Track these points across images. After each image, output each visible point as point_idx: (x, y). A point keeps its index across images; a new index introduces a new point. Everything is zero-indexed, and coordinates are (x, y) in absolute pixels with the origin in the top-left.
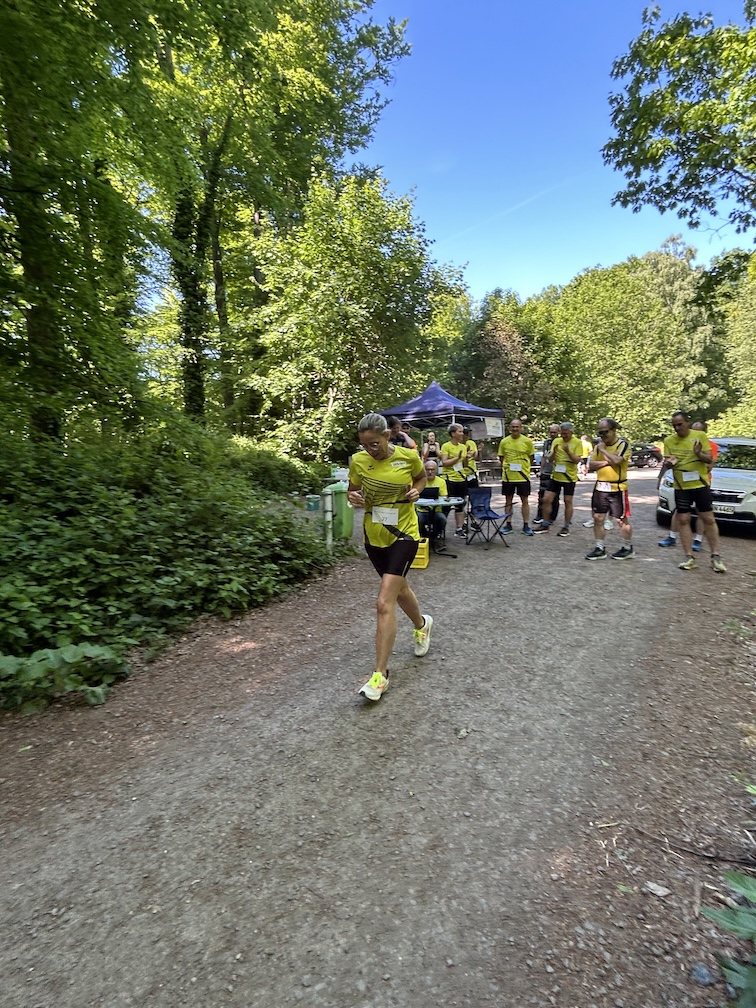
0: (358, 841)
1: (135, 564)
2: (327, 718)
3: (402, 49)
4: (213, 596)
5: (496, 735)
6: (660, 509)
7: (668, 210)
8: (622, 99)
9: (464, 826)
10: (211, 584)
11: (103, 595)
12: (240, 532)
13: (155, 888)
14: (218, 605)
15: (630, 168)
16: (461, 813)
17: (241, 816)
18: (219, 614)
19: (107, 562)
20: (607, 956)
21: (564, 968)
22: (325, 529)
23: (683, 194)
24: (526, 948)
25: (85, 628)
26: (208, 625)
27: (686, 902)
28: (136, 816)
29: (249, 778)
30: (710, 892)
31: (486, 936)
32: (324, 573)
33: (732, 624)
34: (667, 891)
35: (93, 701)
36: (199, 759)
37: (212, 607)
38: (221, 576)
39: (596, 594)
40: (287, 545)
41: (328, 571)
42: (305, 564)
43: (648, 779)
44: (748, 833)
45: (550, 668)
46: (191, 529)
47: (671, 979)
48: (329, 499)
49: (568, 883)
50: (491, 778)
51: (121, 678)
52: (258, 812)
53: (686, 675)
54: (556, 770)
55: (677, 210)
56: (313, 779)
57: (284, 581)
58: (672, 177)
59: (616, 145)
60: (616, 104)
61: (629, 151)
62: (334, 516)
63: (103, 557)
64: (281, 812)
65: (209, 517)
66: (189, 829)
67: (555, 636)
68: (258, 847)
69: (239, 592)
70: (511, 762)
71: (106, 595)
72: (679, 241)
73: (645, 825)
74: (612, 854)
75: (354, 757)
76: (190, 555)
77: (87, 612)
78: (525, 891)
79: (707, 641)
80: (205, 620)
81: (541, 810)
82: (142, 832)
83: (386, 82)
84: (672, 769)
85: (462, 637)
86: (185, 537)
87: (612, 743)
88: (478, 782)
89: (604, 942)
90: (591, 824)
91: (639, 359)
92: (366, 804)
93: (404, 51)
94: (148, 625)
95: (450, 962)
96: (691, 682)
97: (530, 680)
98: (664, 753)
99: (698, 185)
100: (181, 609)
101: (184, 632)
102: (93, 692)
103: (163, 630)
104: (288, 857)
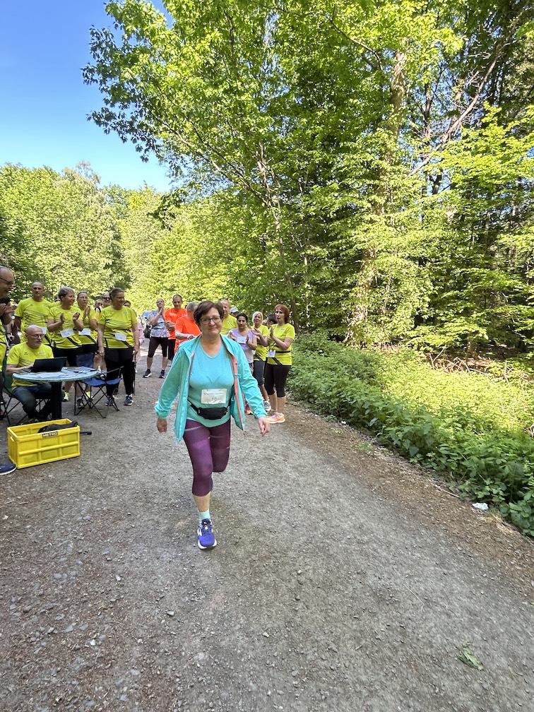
7: (129, 142)
55: (136, 144)
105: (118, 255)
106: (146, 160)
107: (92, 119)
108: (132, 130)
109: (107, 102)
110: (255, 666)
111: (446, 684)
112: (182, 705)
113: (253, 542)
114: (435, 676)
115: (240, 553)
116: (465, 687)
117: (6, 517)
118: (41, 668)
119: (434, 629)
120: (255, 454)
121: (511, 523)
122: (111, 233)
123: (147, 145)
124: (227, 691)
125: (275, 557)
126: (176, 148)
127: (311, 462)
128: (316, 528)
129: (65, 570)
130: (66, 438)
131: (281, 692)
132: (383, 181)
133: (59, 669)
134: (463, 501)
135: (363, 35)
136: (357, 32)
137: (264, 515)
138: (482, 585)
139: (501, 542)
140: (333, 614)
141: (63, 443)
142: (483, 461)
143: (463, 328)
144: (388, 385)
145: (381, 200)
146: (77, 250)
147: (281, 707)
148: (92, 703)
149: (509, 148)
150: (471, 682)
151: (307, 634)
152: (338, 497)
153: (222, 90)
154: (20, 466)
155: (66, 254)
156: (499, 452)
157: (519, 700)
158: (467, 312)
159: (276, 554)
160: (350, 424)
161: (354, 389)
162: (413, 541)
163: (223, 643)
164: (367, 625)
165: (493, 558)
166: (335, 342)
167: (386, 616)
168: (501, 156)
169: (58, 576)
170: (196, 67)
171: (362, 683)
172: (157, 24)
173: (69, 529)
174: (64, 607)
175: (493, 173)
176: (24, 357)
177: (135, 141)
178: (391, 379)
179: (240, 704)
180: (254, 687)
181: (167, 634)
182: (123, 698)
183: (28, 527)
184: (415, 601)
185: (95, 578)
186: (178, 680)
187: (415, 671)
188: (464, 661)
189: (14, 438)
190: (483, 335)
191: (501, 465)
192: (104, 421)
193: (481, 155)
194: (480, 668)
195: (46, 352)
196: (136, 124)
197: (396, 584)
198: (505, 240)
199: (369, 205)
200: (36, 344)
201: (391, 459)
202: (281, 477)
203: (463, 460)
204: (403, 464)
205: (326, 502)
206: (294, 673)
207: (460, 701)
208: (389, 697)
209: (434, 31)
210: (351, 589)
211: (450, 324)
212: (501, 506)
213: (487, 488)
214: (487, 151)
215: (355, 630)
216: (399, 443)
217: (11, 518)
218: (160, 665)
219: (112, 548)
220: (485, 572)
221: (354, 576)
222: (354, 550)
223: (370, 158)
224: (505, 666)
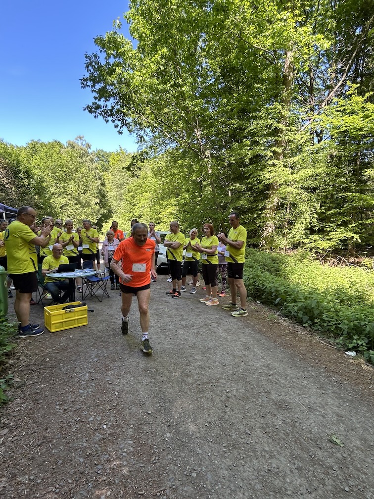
72: (83, 139)
105: (103, 196)
106: (121, 133)
107: (87, 110)
108: (112, 115)
109: (96, 98)
110: (200, 441)
111: (319, 453)
112: (158, 459)
113: (198, 374)
114: (312, 449)
115: (190, 380)
116: (331, 455)
117: (48, 359)
118: (77, 439)
119: (313, 424)
120: (198, 322)
121: (371, 364)
122: (100, 182)
123: (122, 123)
124: (184, 453)
125: (212, 383)
126: (140, 124)
127: (235, 327)
128: (238, 366)
129: (85, 389)
130: (79, 313)
131: (216, 454)
132: (281, 137)
133: (87, 439)
134: (339, 350)
135: (261, 43)
136: (258, 41)
137: (205, 358)
138: (348, 400)
139: (363, 375)
140: (248, 414)
141: (78, 316)
142: (352, 324)
143: (343, 235)
144: (290, 276)
145: (279, 150)
146: (77, 194)
147: (216, 462)
148: (107, 456)
149: (368, 110)
150: (335, 453)
151: (232, 425)
152: (253, 348)
153: (169, 85)
154: (53, 331)
155: (70, 196)
156: (363, 317)
157: (366, 463)
158: (345, 224)
159: (213, 381)
160: (262, 303)
161: (264, 279)
162: (303, 374)
163: (181, 429)
164: (270, 421)
165: (357, 384)
166: (252, 249)
167: (283, 416)
168: (362, 116)
169: (82, 391)
170: (152, 72)
171: (266, 451)
172: (127, 48)
173: (85, 366)
174: (87, 408)
175: (358, 127)
176: (51, 264)
177: (114, 121)
178: (291, 273)
179: (192, 459)
180: (200, 452)
181: (147, 423)
182: (124, 454)
183: (61, 365)
184: (302, 408)
185: (103, 393)
186: (155, 446)
187: (300, 446)
188: (331, 441)
189: (49, 313)
190: (357, 239)
191: (364, 325)
192: (101, 304)
193: (348, 115)
194: (342, 445)
195: (64, 260)
196: (114, 111)
197: (290, 399)
198: (368, 173)
199: (272, 154)
200: (58, 255)
201: (291, 325)
202: (216, 336)
203: (339, 324)
204: (298, 328)
205: (245, 351)
206: (224, 445)
207: (327, 462)
208: (282, 459)
209: (311, 36)
210: (260, 401)
211: (332, 233)
212: (365, 353)
213: (355, 341)
214: (353, 113)
215: (262, 423)
216: (295, 314)
217: (51, 360)
218: (145, 439)
219: (111, 377)
220: (350, 393)
221: (263, 394)
222: (263, 379)
223: (270, 122)
224: (359, 446)
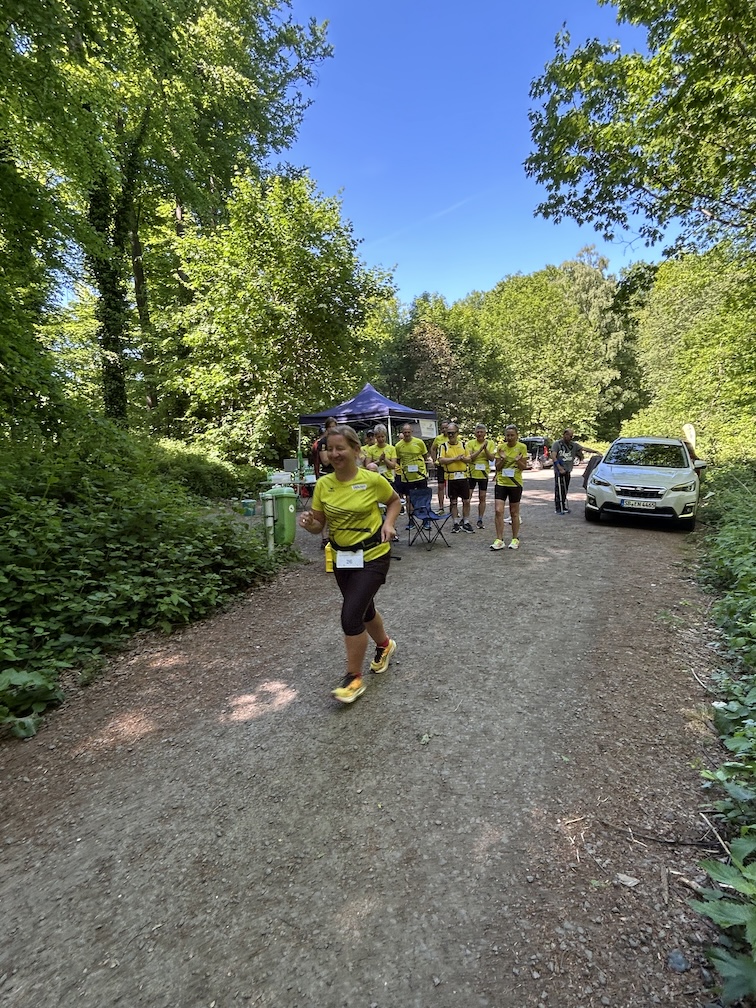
0: (330, 863)
1: (63, 579)
2: (285, 734)
3: (325, 50)
4: (151, 610)
5: (458, 738)
6: (589, 505)
7: (586, 222)
8: (540, 116)
9: (436, 836)
10: (148, 598)
11: (28, 616)
12: (177, 542)
13: (111, 939)
14: (157, 620)
15: (551, 182)
16: (432, 822)
17: (201, 847)
18: (158, 630)
19: (32, 579)
20: (589, 954)
21: (549, 972)
22: (266, 535)
23: (599, 208)
24: (511, 956)
25: (9, 652)
26: (147, 642)
27: (655, 890)
28: (82, 860)
29: (207, 805)
30: (677, 877)
31: (470, 948)
32: (268, 581)
33: (665, 614)
34: (636, 881)
35: (23, 733)
36: (150, 789)
37: (150, 622)
38: (159, 589)
39: (538, 591)
40: (229, 553)
41: (271, 578)
42: (247, 573)
43: (606, 770)
44: (703, 815)
45: (502, 667)
46: (123, 539)
47: (650, 969)
48: (269, 504)
49: (544, 884)
50: (458, 783)
51: (53, 705)
52: (220, 841)
53: (630, 666)
54: (520, 770)
55: (593, 223)
56: (276, 799)
57: (226, 591)
58: (588, 192)
59: (536, 160)
60: (535, 120)
61: (548, 166)
62: (275, 521)
63: (26, 573)
64: (245, 839)
65: (142, 526)
66: (144, 868)
67: (504, 634)
68: (224, 880)
69: (180, 605)
70: (474, 764)
71: (32, 615)
72: (592, 251)
73: (610, 818)
74: (582, 850)
75: (317, 772)
76: (123, 568)
77: (9, 635)
78: (504, 896)
79: (644, 631)
80: (143, 637)
81: (509, 810)
82: (90, 876)
83: (309, 83)
84: (627, 759)
85: (414, 640)
86: (118, 549)
87: (569, 737)
88: (445, 788)
89: (585, 940)
90: (559, 821)
91: (559, 363)
92: (335, 823)
93: (327, 53)
94: (79, 646)
95: (437, 981)
96: (635, 672)
97: (485, 680)
98: (618, 743)
99: (612, 201)
100: (117, 625)
101: (120, 651)
102: (22, 725)
103: (98, 649)
104: (257, 888)
106: (611, 237)
108: (591, 206)
109: (549, 188)
116: (394, 741)
119: (432, 720)
123: (608, 218)
150: (403, 742)
196: (592, 198)
197: (458, 697)
